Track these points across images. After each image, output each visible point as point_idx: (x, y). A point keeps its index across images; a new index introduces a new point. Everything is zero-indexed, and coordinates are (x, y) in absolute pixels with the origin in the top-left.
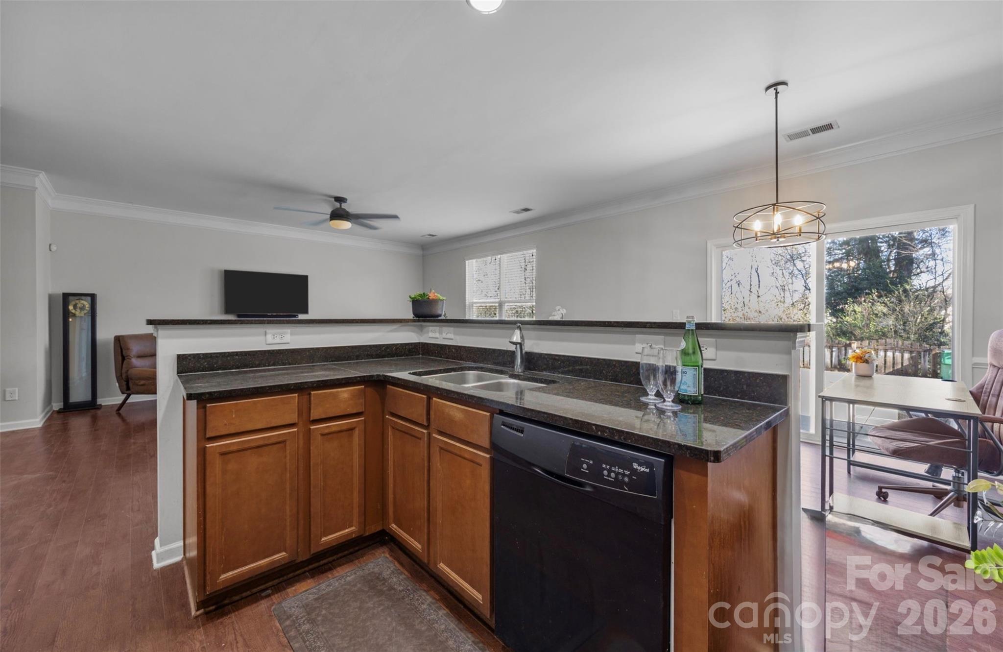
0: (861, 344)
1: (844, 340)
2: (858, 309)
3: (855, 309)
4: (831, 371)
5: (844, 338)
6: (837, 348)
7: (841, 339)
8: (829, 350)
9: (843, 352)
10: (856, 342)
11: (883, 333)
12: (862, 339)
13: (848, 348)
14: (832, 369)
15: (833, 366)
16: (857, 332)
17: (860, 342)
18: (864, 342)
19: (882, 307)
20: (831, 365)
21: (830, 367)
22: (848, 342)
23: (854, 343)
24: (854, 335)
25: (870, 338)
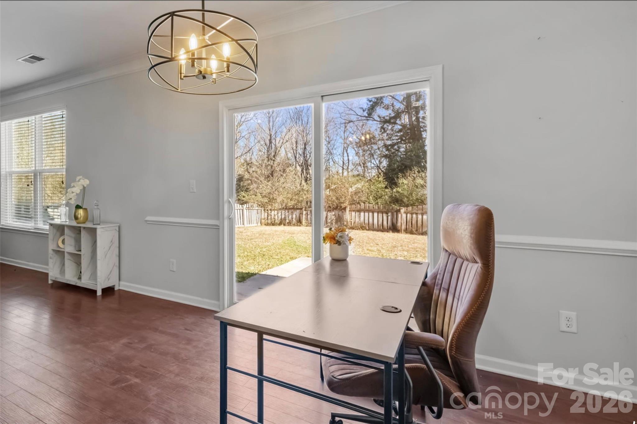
0: (407, 210)
1: (396, 207)
2: (405, 182)
3: (404, 181)
4: (388, 232)
5: (397, 204)
6: (391, 213)
7: (394, 206)
8: (386, 214)
9: (395, 216)
10: (403, 208)
11: (421, 200)
12: (407, 206)
13: (398, 213)
14: (388, 230)
15: (389, 228)
16: (405, 200)
17: (406, 208)
18: (408, 207)
19: (420, 180)
20: (387, 227)
21: (387, 228)
22: (398, 208)
23: (402, 209)
24: (403, 202)
25: (412, 205)
